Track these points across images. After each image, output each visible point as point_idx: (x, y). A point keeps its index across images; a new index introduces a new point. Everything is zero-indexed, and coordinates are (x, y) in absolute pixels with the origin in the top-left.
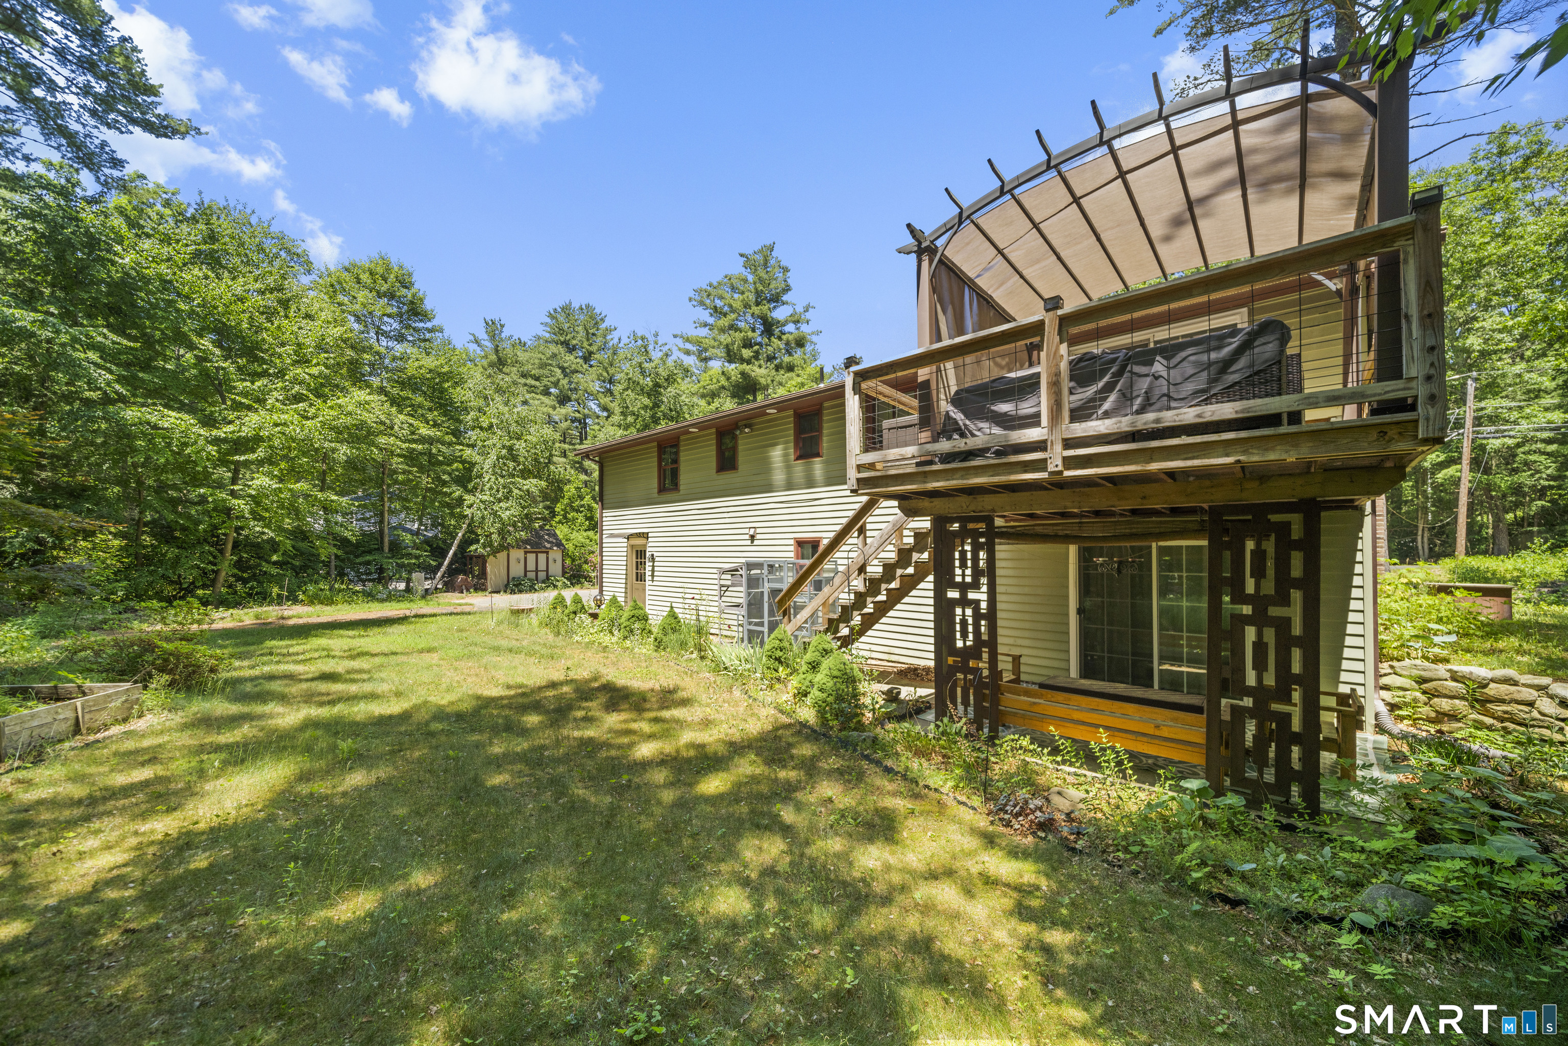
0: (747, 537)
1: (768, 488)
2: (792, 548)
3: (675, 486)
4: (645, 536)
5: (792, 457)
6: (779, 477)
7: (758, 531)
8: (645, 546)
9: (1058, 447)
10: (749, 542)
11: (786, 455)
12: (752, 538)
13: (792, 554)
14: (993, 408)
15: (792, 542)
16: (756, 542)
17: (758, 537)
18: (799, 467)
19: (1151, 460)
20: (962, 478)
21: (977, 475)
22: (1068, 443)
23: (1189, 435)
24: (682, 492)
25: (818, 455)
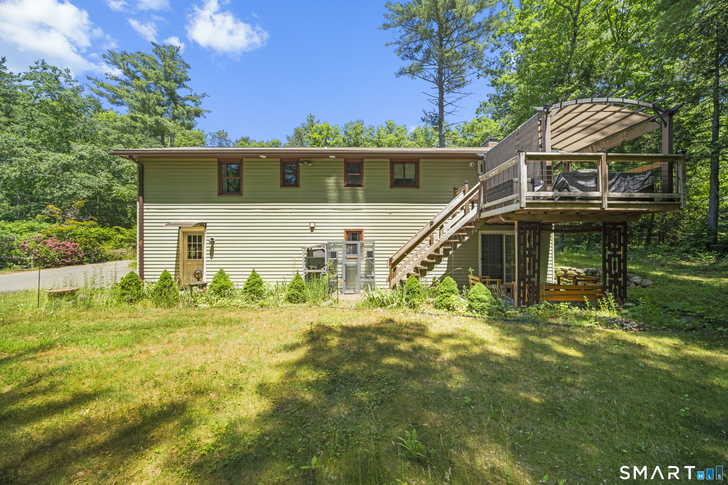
0: (308, 228)
1: (325, 200)
2: (343, 235)
3: (238, 191)
4: (204, 225)
5: (343, 185)
6: (333, 194)
7: (316, 224)
8: (203, 233)
9: (606, 200)
10: (310, 231)
11: (338, 184)
12: (312, 229)
13: (343, 238)
14: (578, 182)
15: (343, 231)
16: (314, 231)
17: (316, 228)
18: (347, 191)
19: (628, 207)
20: (570, 207)
21: (576, 206)
22: (609, 199)
23: (639, 201)
24: (244, 197)
25: (360, 186)
